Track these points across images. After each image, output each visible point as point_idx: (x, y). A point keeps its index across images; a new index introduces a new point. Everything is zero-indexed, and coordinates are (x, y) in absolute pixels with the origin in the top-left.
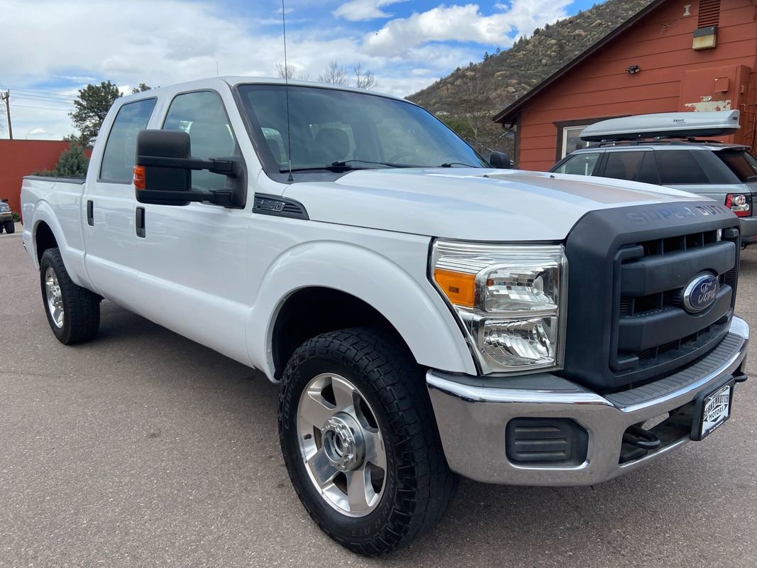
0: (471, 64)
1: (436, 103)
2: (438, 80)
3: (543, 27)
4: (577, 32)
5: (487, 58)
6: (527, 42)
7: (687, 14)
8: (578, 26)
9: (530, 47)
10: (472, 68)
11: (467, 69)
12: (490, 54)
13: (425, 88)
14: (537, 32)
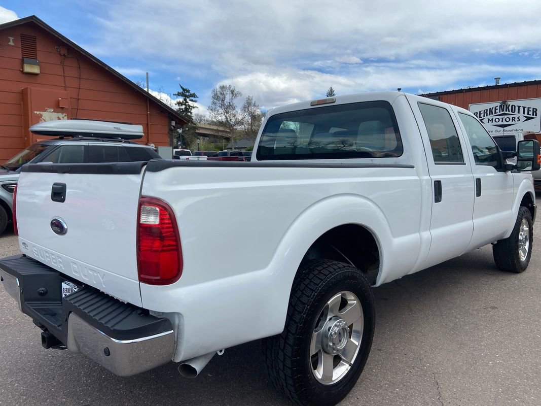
7: (11, 43)
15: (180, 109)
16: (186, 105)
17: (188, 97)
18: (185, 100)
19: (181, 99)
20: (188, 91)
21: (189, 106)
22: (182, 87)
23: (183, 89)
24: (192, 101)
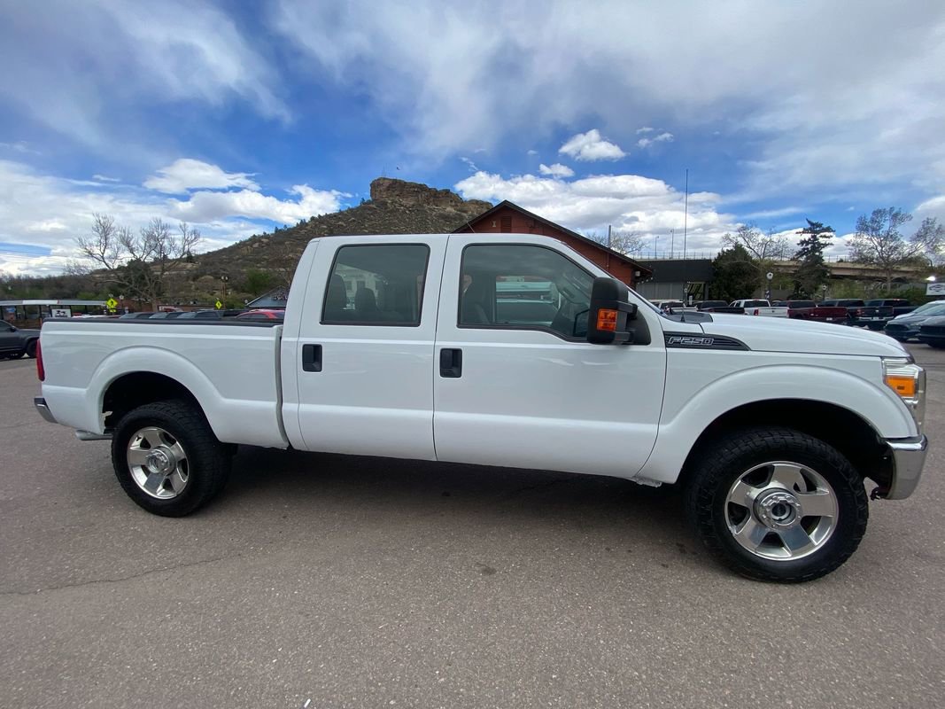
0: (265, 233)
1: (239, 259)
2: (238, 242)
3: (316, 216)
4: (340, 223)
5: (277, 230)
6: (307, 224)
7: (494, 226)
8: (340, 219)
9: (308, 227)
10: (266, 236)
11: (262, 237)
12: (279, 228)
13: (227, 247)
14: (313, 218)
15: (804, 249)
16: (814, 244)
17: (818, 232)
18: (814, 237)
19: (807, 236)
20: (820, 225)
21: (819, 244)
22: (809, 222)
23: (812, 224)
24: (825, 237)
